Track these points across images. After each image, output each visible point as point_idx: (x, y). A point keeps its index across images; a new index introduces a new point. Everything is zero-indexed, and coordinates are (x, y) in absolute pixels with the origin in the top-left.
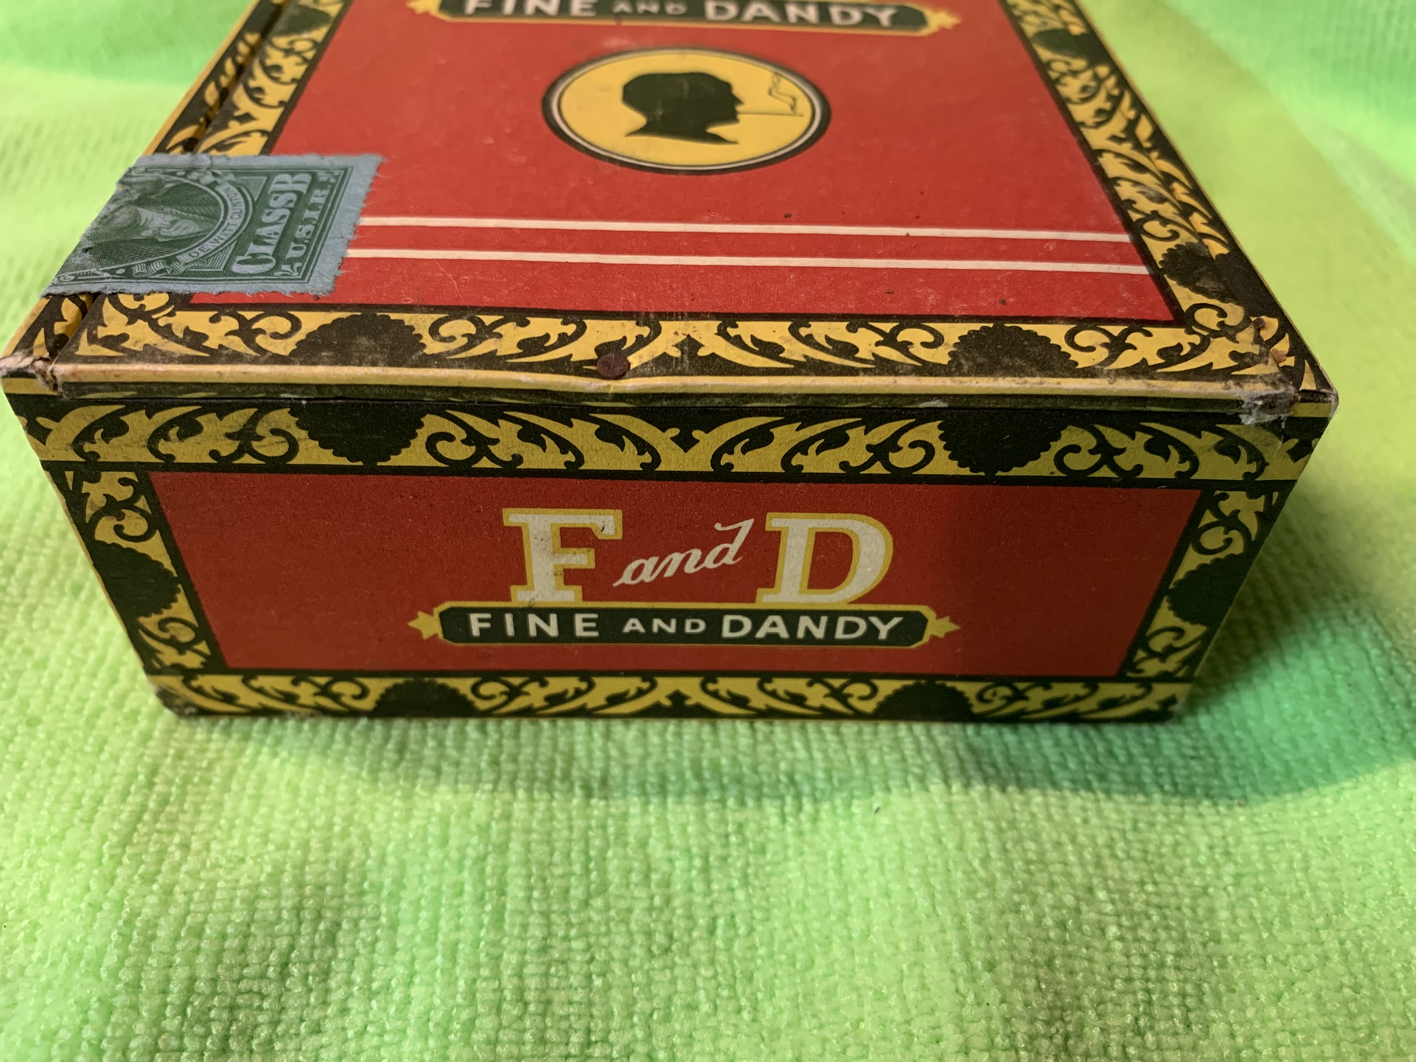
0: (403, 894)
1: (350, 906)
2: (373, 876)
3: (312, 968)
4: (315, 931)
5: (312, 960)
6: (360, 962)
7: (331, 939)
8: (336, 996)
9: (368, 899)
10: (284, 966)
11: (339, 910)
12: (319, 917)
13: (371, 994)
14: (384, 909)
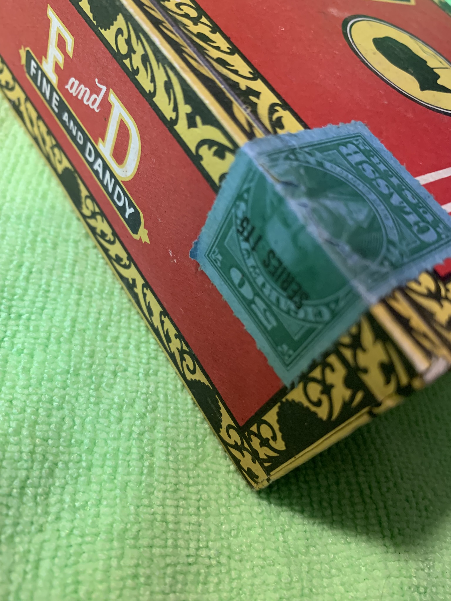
0: (95, 449)
1: (63, 453)
2: (77, 436)
3: (40, 490)
4: (42, 468)
5: (39, 486)
6: (69, 489)
7: (51, 474)
8: (53, 510)
9: (75, 449)
10: (23, 488)
11: (56, 455)
12: (45, 459)
13: (74, 509)
14: (84, 457)
